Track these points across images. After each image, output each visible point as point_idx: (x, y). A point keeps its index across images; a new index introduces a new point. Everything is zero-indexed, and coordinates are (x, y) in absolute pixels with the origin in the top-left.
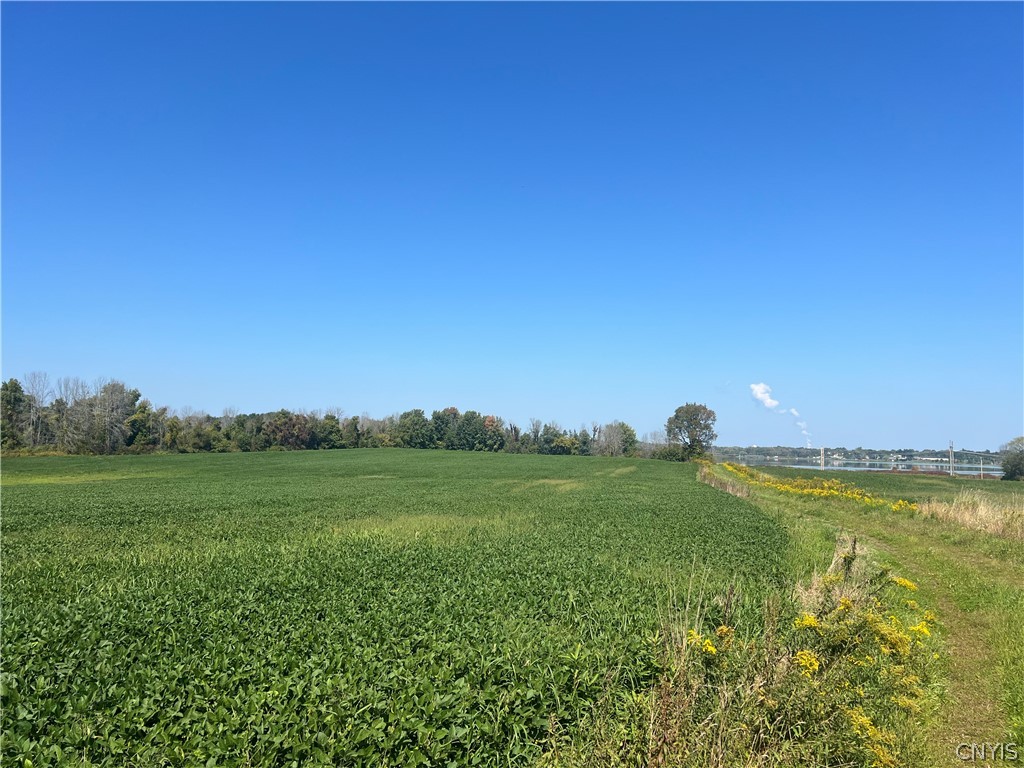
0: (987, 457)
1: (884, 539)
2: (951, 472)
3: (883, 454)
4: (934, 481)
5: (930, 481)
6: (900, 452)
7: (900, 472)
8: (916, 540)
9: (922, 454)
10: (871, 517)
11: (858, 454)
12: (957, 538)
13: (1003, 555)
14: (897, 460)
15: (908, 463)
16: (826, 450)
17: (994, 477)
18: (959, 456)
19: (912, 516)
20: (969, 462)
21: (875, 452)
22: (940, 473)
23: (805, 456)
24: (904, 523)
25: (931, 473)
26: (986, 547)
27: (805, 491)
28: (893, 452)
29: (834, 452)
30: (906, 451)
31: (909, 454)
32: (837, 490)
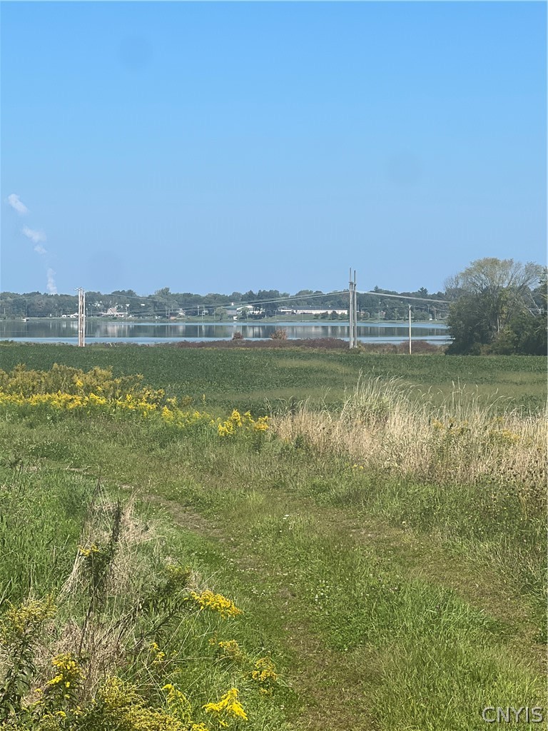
0: (422, 304)
1: (196, 504)
2: (351, 340)
3: (214, 304)
4: (315, 363)
5: (305, 364)
6: (250, 298)
7: (248, 344)
8: (261, 499)
9: (296, 302)
10: (173, 454)
11: (160, 305)
12: (343, 488)
13: (425, 520)
14: (243, 317)
15: (266, 322)
16: (91, 298)
17: (432, 349)
18: (369, 304)
19: (257, 447)
20: (388, 317)
21: (198, 300)
22: (329, 345)
23: (44, 313)
24: (241, 462)
25: (312, 344)
26: (396, 504)
27: (34, 400)
28: (236, 298)
29: (108, 301)
30: (263, 295)
31: (268, 303)
32: (105, 393)
